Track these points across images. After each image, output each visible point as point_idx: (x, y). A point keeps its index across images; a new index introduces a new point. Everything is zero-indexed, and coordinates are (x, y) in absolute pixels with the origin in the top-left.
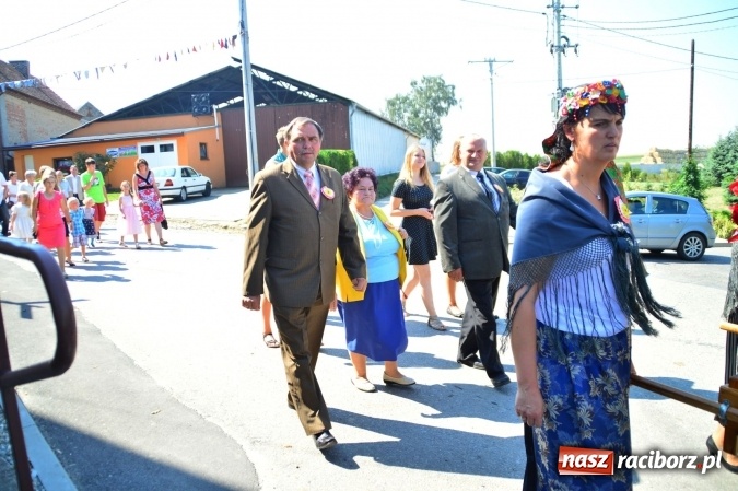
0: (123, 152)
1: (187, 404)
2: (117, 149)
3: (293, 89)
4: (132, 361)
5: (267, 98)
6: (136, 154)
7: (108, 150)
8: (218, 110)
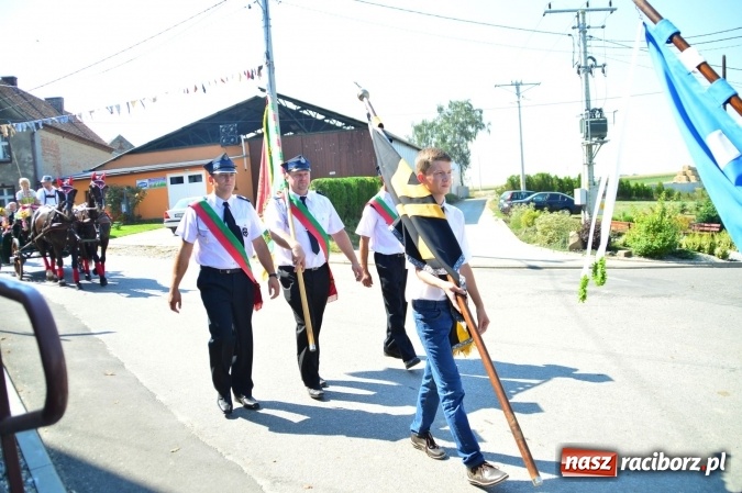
0: (153, 184)
1: (207, 441)
2: (146, 181)
3: (320, 117)
4: (153, 396)
5: (293, 127)
6: (165, 185)
7: (138, 182)
8: (245, 140)
